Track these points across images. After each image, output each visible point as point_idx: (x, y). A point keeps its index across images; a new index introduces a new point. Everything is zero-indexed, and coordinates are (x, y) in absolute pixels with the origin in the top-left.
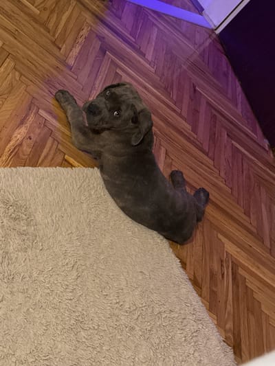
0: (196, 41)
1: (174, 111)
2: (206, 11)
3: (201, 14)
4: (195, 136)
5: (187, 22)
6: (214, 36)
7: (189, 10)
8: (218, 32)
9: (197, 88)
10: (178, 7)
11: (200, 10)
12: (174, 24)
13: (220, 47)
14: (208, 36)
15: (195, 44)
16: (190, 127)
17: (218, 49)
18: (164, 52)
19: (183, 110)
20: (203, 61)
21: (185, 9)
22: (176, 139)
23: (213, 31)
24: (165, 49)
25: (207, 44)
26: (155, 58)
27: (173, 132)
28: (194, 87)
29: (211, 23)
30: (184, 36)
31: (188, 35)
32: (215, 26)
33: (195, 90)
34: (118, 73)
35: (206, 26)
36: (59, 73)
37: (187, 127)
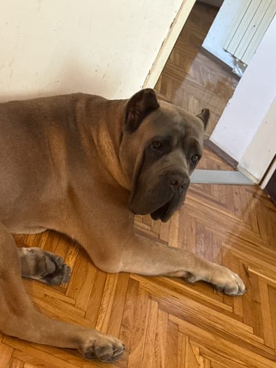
0: (237, 207)
1: (222, 311)
2: (241, 164)
3: (235, 169)
4: (261, 340)
5: (219, 184)
6: (260, 193)
7: (219, 168)
8: (263, 186)
9: (249, 270)
10: (203, 169)
11: (232, 164)
12: (200, 192)
13: (269, 204)
14: (251, 195)
15: (236, 210)
16: (250, 329)
17: (269, 209)
18: (194, 233)
19: (235, 307)
20: (252, 229)
21: (212, 169)
22: (234, 353)
23: (258, 186)
24: (194, 227)
25: (253, 205)
26: (183, 244)
27: (227, 343)
28: (246, 270)
29: (251, 177)
30: (219, 203)
31: (223, 201)
32: (258, 180)
33: (247, 274)
34: (133, 280)
35: (247, 182)
36: (48, 302)
37: (246, 329)
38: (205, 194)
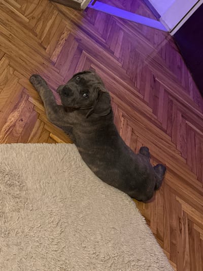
0: (155, 42)
1: (138, 97)
2: (162, 18)
3: (158, 20)
4: (156, 117)
5: (148, 26)
6: (169, 37)
7: (149, 17)
8: (172, 34)
9: (156, 79)
10: (140, 15)
11: (157, 17)
12: (136, 28)
13: (174, 45)
14: (165, 37)
15: (154, 44)
16: (151, 110)
17: (173, 48)
18: (130, 50)
19: (145, 97)
20: (161, 57)
21: (145, 16)
22: (140, 120)
23: (168, 33)
24: (130, 47)
25: (164, 43)
26: (122, 55)
27: (137, 114)
28: (154, 78)
29: (166, 27)
30: (146, 38)
31: (148, 37)
32: (170, 30)
33: (155, 81)
34: (92, 68)
35: (163, 29)
36: (44, 67)
37: (149, 110)
38: (138, 30)
